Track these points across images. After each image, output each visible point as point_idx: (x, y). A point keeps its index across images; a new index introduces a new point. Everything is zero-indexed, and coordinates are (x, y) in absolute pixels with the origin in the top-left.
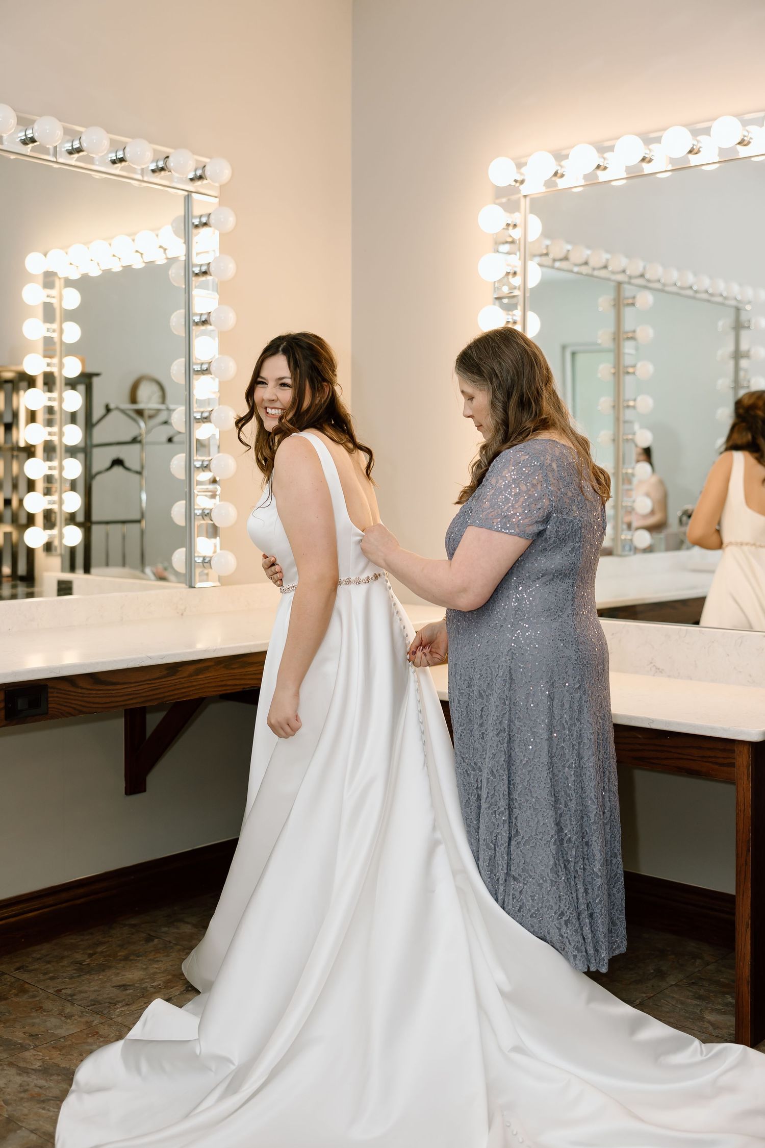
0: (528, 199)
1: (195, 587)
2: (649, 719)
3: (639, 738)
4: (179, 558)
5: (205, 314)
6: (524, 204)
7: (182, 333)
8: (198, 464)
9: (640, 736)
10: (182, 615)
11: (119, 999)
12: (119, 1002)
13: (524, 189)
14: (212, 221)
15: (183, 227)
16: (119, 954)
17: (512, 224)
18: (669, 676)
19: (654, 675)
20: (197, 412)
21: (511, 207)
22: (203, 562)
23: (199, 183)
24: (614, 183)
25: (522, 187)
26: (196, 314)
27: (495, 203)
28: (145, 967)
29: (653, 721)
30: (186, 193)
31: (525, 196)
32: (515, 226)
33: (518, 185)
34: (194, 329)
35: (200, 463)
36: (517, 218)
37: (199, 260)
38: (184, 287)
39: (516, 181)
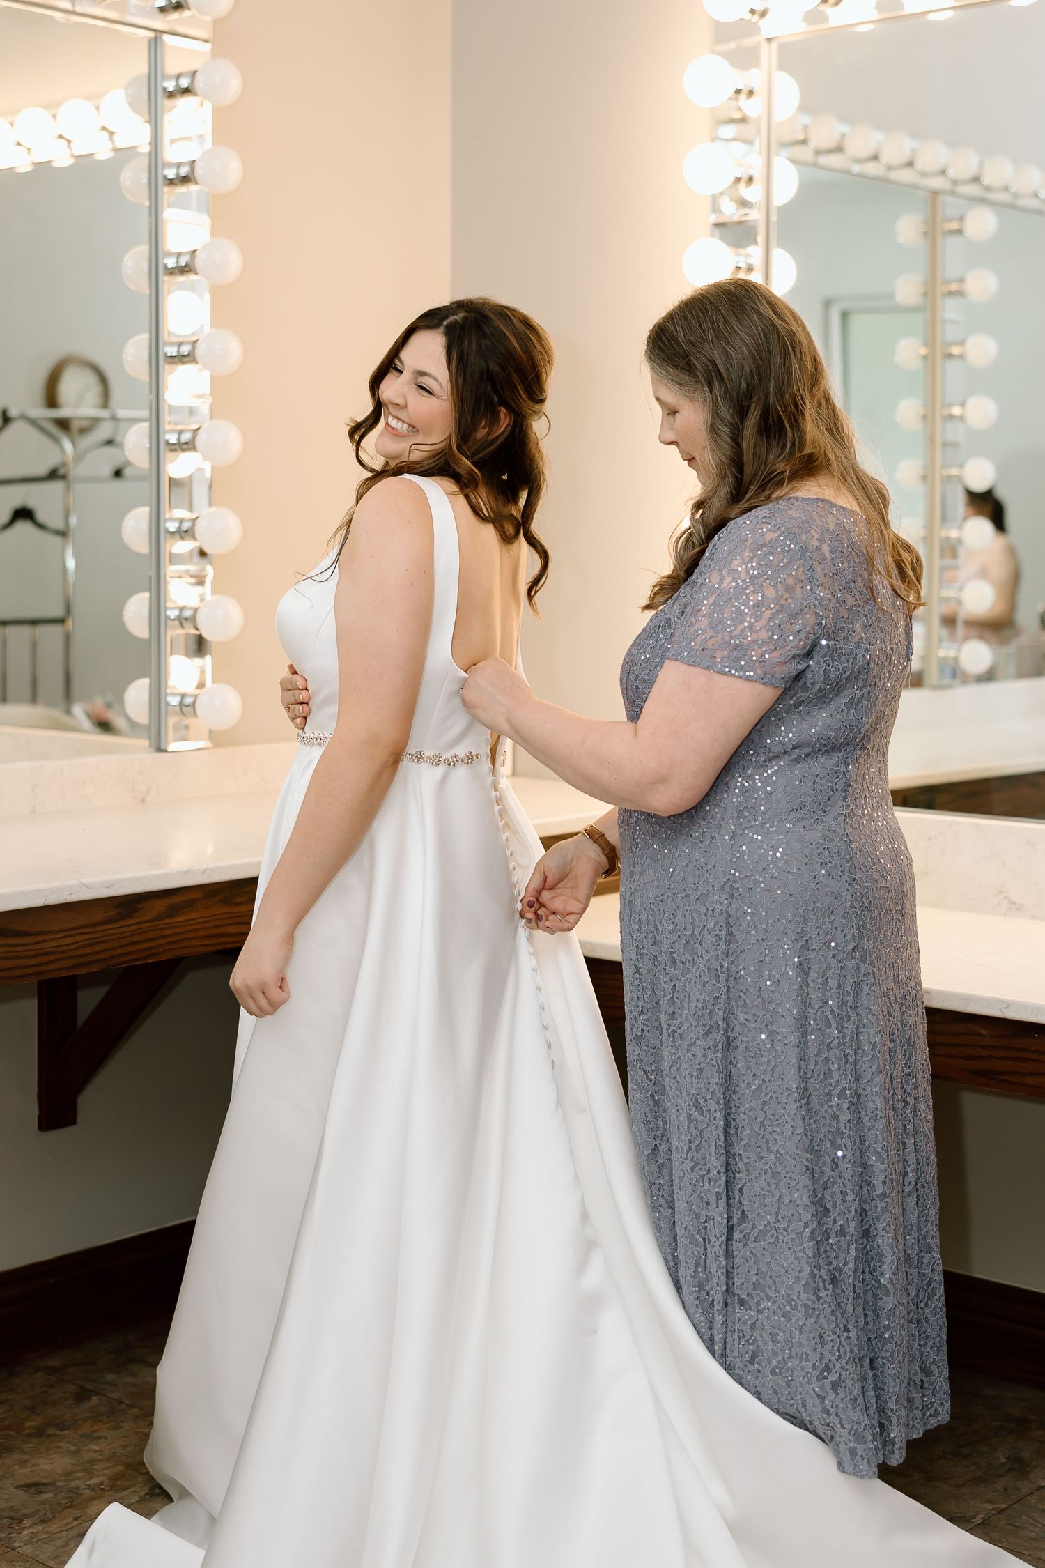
0: (774, 44)
1: (165, 751)
2: (1001, 1001)
3: (982, 1035)
4: (137, 695)
5: (186, 253)
6: (768, 54)
7: (142, 286)
8: (172, 526)
9: (984, 1032)
10: (143, 801)
11: (26, 1511)
12: (26, 1516)
13: (768, 27)
14: (200, 84)
15: (146, 96)
16: (28, 1424)
17: (745, 91)
18: (1033, 917)
19: (1005, 916)
20: (172, 431)
21: (745, 59)
22: (181, 705)
23: (175, 16)
24: (931, 17)
25: (763, 23)
26: (169, 254)
27: (713, 52)
28: (73, 1448)
29: (1009, 1005)
30: (152, 34)
31: (769, 40)
32: (751, 93)
33: (755, 18)
34: (166, 280)
35: (177, 525)
36: (753, 78)
37: (175, 154)
38: (147, 204)
39: (753, 12)
